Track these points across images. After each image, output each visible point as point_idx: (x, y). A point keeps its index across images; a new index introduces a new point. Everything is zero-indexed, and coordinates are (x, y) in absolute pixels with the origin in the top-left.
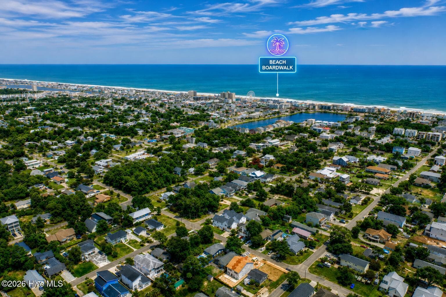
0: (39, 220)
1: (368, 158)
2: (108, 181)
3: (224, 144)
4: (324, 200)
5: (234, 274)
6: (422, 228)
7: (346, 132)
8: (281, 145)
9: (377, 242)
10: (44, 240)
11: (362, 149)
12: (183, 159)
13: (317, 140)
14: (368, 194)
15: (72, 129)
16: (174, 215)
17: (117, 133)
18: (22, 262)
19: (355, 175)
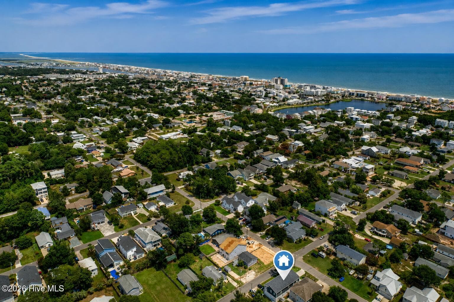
0: (65, 189)
1: (401, 150)
2: (137, 158)
3: (258, 128)
4: (340, 190)
5: (225, 254)
6: (437, 225)
7: (383, 122)
8: (315, 132)
9: (383, 236)
10: (63, 208)
11: (397, 140)
12: (213, 141)
13: (352, 129)
14: (390, 186)
15: (122, 108)
16: (187, 194)
17: (161, 113)
18: (39, 224)
19: (382, 167)
